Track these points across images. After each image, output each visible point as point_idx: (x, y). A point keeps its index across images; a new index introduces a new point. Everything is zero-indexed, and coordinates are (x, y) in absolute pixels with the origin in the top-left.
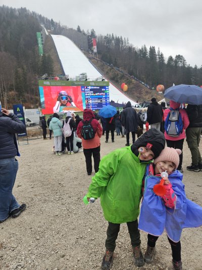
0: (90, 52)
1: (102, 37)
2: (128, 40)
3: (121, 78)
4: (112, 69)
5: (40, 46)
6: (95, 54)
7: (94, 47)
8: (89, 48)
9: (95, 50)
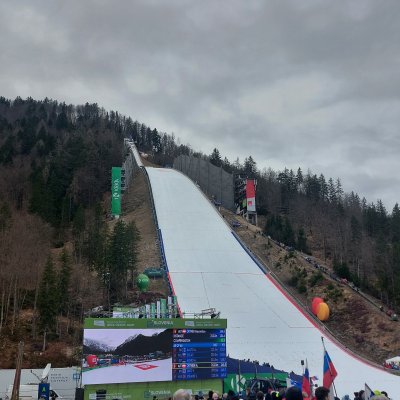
0: (239, 211)
1: (272, 174)
2: (339, 185)
3: (313, 283)
4: (291, 256)
5: (116, 196)
6: (251, 216)
7: (249, 200)
8: (236, 201)
9: (252, 208)
